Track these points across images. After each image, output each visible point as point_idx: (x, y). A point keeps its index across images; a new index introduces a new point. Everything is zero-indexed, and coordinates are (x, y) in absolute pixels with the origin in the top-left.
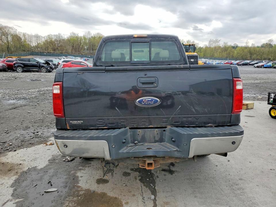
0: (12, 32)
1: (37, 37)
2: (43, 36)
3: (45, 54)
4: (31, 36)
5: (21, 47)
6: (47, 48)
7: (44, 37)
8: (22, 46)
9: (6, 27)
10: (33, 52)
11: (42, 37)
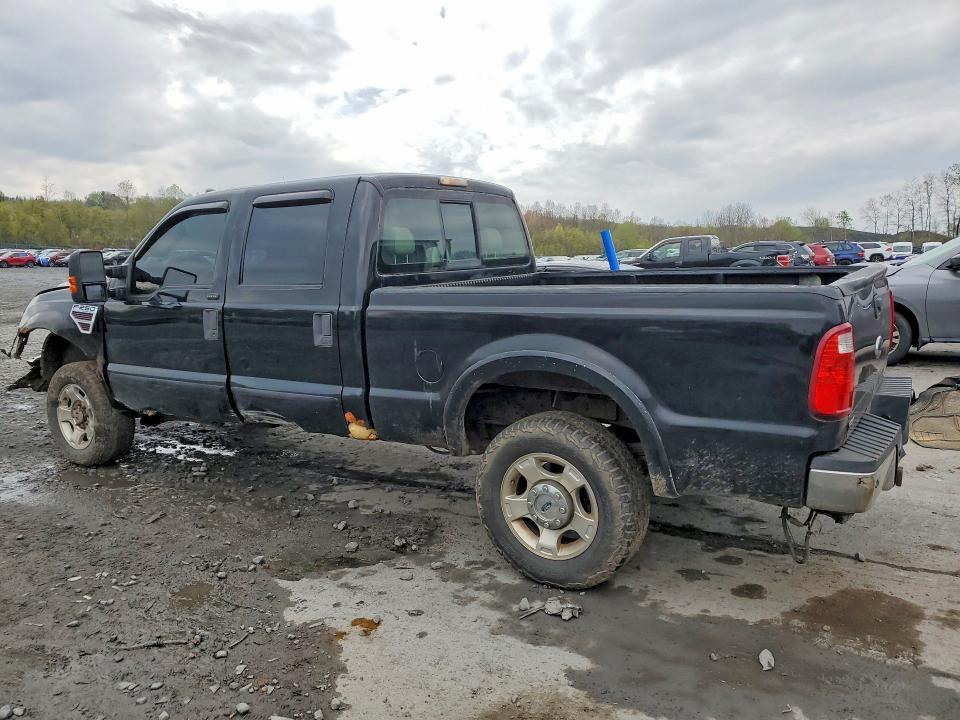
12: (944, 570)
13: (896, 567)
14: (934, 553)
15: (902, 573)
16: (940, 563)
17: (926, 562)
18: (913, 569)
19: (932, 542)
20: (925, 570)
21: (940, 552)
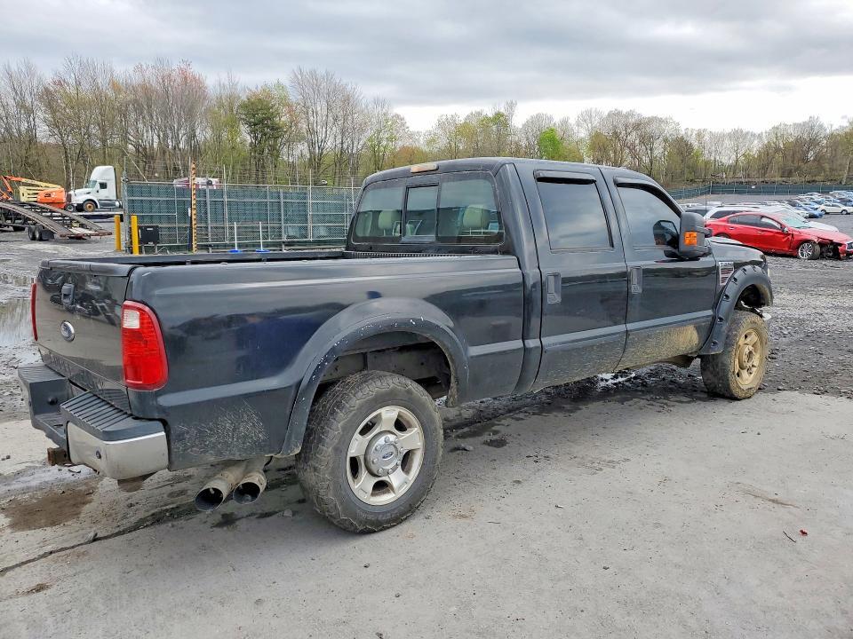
0: (668, 130)
1: (738, 136)
2: (757, 132)
3: (753, 187)
4: (718, 139)
5: (686, 170)
6: (764, 168)
7: (760, 136)
8: (688, 167)
9: (651, 120)
10: (718, 183)
11: (753, 135)
12: (17, 569)
13: (58, 551)
14: (37, 581)
15: (49, 548)
16: (24, 574)
17: (38, 568)
18: (44, 556)
19: (48, 592)
20: (33, 560)
21: (33, 585)
